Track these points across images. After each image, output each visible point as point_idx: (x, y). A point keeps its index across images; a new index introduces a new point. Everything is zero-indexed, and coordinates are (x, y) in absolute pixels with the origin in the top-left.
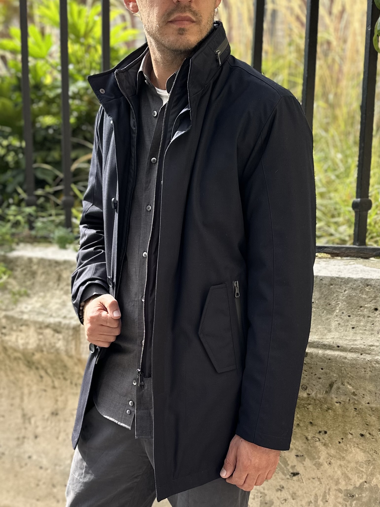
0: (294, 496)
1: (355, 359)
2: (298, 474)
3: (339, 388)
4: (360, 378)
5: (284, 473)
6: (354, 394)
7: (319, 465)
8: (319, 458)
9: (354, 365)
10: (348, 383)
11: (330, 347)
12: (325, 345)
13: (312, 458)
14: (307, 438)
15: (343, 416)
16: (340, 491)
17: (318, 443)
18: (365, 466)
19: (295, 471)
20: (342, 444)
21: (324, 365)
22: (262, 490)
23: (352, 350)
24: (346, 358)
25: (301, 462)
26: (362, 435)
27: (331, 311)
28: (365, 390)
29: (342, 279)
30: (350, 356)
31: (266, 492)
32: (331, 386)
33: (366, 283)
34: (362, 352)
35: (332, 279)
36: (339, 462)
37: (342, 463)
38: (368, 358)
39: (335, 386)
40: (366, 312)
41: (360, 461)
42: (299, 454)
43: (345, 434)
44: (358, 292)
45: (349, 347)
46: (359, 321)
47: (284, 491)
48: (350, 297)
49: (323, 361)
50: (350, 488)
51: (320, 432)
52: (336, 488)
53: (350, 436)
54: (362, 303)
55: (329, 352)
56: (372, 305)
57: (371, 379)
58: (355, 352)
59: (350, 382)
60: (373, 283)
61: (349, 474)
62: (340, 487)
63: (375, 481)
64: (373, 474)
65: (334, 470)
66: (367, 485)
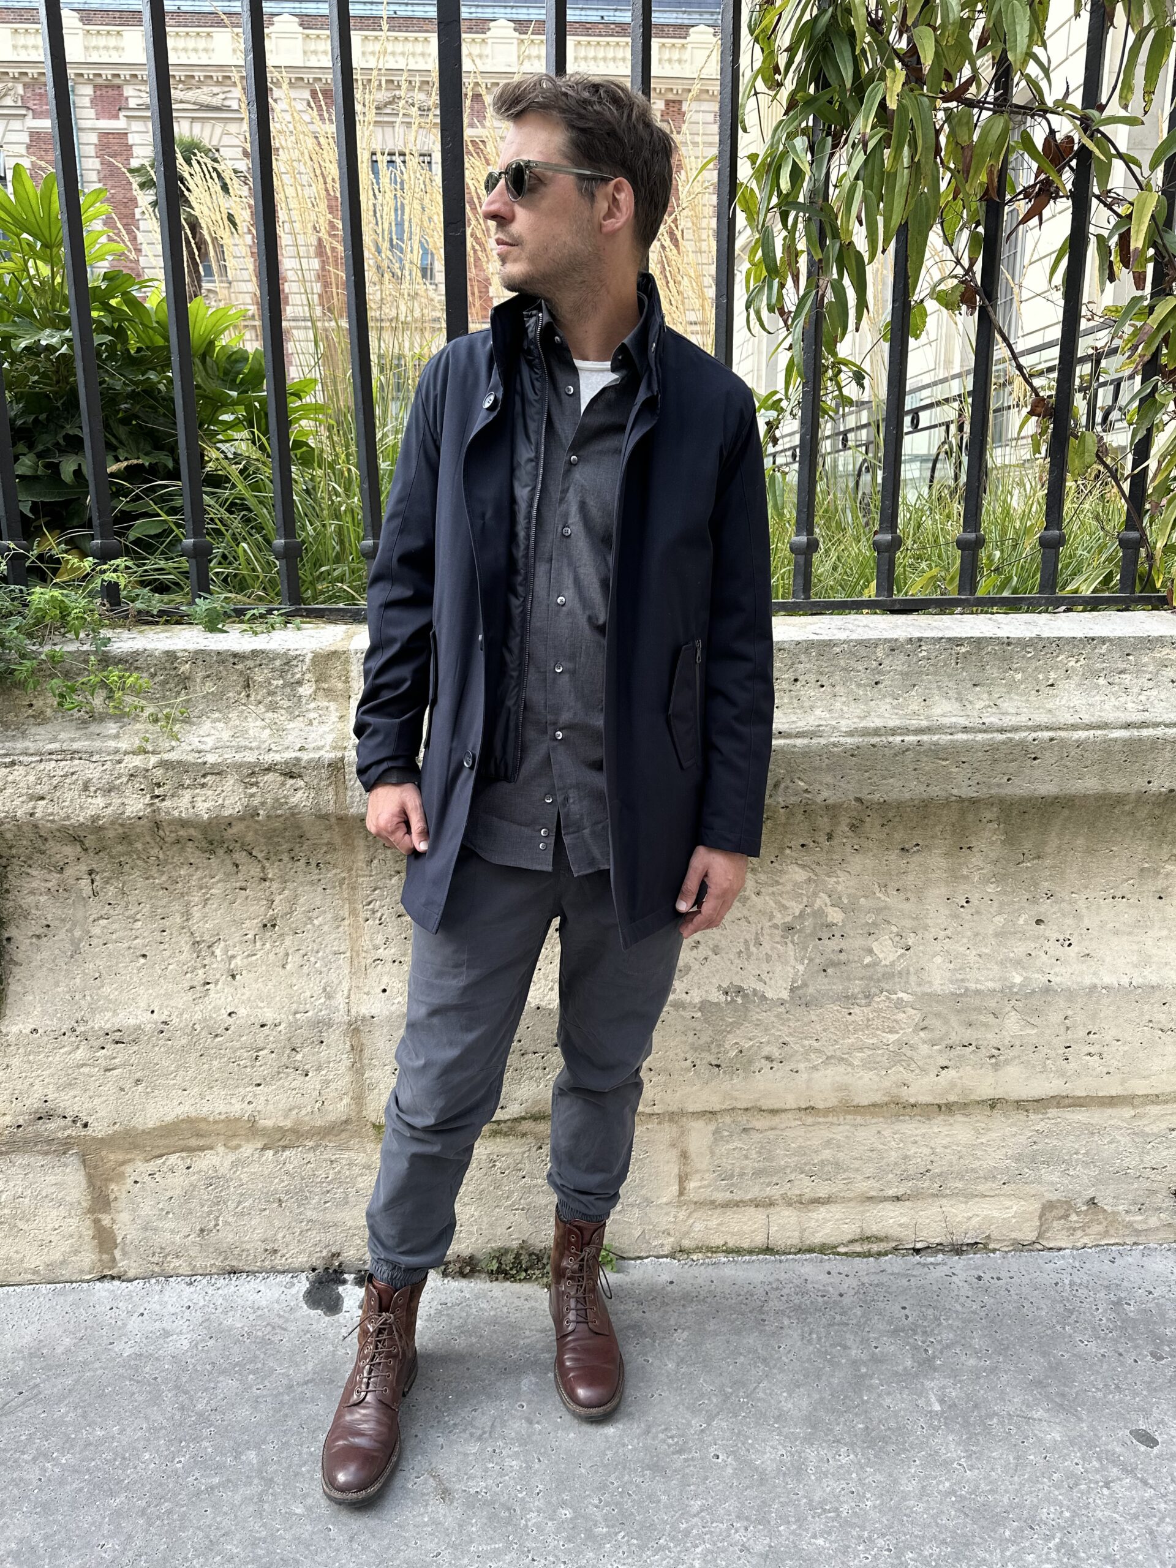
3: (786, 786)
4: (815, 769)
6: (806, 791)
9: (806, 753)
10: (799, 778)
16: (776, 926)
18: (804, 886)
20: (776, 864)
23: (799, 735)
24: (794, 744)
26: (804, 846)
28: (821, 784)
30: (799, 742)
32: (777, 786)
34: (812, 734)
36: (771, 889)
37: (774, 889)
38: (823, 741)
39: (782, 786)
41: (799, 880)
43: (782, 849)
45: (793, 731)
47: (701, 947)
50: (789, 919)
52: (771, 924)
53: (788, 851)
56: (790, 675)
57: (829, 769)
58: (803, 735)
59: (802, 777)
60: (786, 646)
61: (785, 902)
62: (775, 921)
63: (818, 903)
64: (815, 894)
65: (765, 901)
66: (808, 910)
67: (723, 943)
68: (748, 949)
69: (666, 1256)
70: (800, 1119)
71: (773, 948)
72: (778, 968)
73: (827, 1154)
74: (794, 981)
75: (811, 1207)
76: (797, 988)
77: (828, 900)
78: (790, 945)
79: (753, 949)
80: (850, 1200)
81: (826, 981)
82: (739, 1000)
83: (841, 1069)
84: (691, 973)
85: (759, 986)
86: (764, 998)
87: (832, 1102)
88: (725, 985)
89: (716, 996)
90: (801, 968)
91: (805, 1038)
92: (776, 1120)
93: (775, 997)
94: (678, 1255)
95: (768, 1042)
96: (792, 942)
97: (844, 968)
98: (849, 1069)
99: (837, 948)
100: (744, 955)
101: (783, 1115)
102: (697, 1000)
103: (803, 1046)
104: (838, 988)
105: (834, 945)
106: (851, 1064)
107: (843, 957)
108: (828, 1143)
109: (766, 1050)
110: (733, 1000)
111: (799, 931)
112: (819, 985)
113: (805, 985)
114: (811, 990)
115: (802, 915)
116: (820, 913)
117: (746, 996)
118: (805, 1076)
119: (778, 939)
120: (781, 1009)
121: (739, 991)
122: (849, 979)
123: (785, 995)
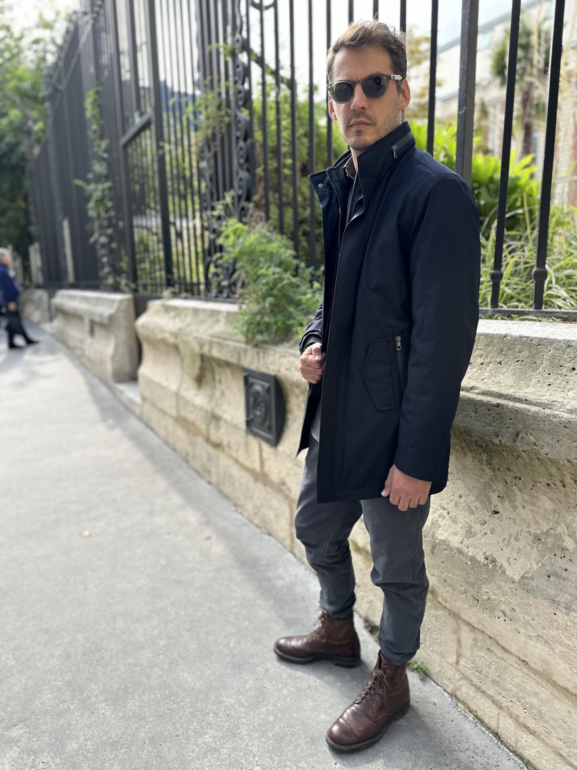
0: (493, 531)
1: (537, 413)
2: (499, 513)
3: (523, 438)
4: (541, 430)
5: (488, 511)
6: (535, 444)
7: (515, 508)
8: (515, 501)
10: (531, 434)
11: (519, 400)
12: (515, 398)
13: (511, 501)
14: (506, 482)
15: (531, 464)
16: (530, 533)
17: (515, 488)
18: (552, 514)
19: (496, 510)
20: (533, 491)
21: (512, 416)
22: (469, 523)
24: (529, 411)
25: (501, 502)
26: (549, 485)
27: (535, 369)
28: (543, 441)
29: (549, 339)
30: (534, 409)
31: (472, 524)
32: (518, 435)
33: (569, 344)
34: (545, 406)
35: (541, 339)
36: (531, 508)
37: (533, 508)
38: (548, 411)
39: (520, 436)
40: (564, 371)
41: (548, 508)
42: (501, 495)
43: (535, 482)
44: (560, 352)
45: (535, 401)
46: (556, 379)
47: (486, 526)
48: (553, 357)
49: (511, 412)
50: (539, 532)
51: (516, 478)
52: (527, 530)
53: (539, 485)
54: (562, 363)
55: (518, 405)
56: (570, 365)
57: (549, 432)
58: (539, 406)
59: (533, 433)
60: (574, 344)
61: (539, 520)
62: (530, 529)
63: (559, 530)
64: (558, 523)
65: (526, 513)
66: (552, 532)
67: (498, 530)
68: (509, 539)
69: (449, 694)
70: (519, 665)
71: (525, 547)
72: (522, 560)
73: (534, 700)
74: (526, 573)
75: (524, 729)
76: (527, 578)
77: (566, 530)
78: (535, 549)
79: (513, 541)
80: (548, 745)
81: (546, 583)
82: (491, 566)
83: (546, 649)
84: (475, 538)
85: (506, 565)
86: (504, 572)
87: (539, 667)
88: (488, 554)
89: (480, 558)
90: (535, 567)
91: (526, 613)
92: (505, 656)
93: (511, 576)
94: (454, 698)
95: (504, 603)
96: (537, 548)
97: (562, 581)
98: (551, 653)
99: (565, 567)
100: (506, 542)
101: (510, 656)
102: (470, 554)
103: (524, 618)
104: (552, 592)
105: (563, 563)
106: (552, 649)
107: (565, 574)
108: (536, 694)
109: (503, 607)
110: (487, 564)
111: (543, 543)
112: (540, 583)
113: (532, 578)
114: (534, 583)
115: (547, 533)
116: (558, 537)
117: (495, 566)
118: (523, 638)
119: (530, 542)
120: (512, 585)
121: (494, 561)
122: (561, 590)
123: (517, 578)
